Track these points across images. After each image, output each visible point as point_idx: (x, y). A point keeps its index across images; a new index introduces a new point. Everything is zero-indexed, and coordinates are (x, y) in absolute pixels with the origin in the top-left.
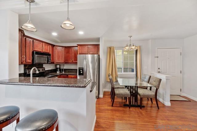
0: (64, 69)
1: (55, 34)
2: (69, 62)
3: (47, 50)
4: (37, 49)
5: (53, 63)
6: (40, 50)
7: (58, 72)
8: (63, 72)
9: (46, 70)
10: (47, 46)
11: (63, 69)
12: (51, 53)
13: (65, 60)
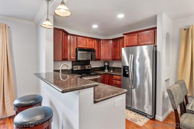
0: (113, 68)
1: (95, 26)
2: (116, 58)
3: (92, 46)
4: (80, 45)
5: (99, 60)
6: (83, 47)
7: (106, 71)
8: (112, 71)
9: (92, 67)
10: (91, 41)
11: (111, 67)
12: (96, 48)
13: (112, 57)
